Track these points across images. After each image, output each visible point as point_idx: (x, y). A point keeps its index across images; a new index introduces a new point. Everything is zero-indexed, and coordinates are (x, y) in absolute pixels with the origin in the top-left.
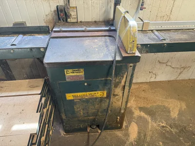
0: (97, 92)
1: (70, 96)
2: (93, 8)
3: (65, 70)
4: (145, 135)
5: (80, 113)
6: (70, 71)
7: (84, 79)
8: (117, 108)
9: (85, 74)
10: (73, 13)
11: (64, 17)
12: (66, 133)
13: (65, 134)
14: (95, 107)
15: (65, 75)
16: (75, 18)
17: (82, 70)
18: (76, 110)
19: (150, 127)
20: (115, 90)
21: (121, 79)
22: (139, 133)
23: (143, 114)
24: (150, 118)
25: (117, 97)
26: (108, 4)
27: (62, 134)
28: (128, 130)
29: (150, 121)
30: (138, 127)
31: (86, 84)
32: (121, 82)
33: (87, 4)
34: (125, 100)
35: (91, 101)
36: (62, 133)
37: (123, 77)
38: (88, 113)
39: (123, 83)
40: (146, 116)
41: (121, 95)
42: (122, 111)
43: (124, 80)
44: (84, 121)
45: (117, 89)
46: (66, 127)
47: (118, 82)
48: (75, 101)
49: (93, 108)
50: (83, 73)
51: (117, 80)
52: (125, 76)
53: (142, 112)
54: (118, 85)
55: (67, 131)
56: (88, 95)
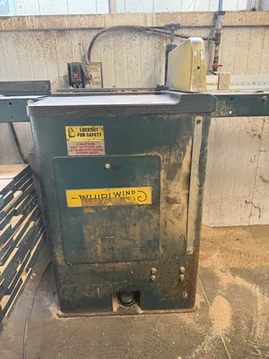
0: (130, 189)
1: (74, 198)
2: (130, 71)
3: (67, 128)
4: (250, 323)
5: (96, 250)
6: (77, 129)
7: (103, 153)
8: (177, 238)
9: (105, 140)
10: (95, 74)
11: (80, 80)
12: (63, 310)
13: (60, 313)
14: (127, 233)
15: (66, 140)
16: (97, 83)
17: (100, 129)
18: (87, 239)
19: (260, 307)
20: (171, 188)
21: (180, 155)
22: (235, 318)
23: (239, 281)
24: (257, 289)
25: (176, 206)
26: (155, 65)
27: (55, 316)
28: (207, 311)
29: (259, 294)
30: (232, 307)
31: (108, 166)
32: (180, 165)
33: (120, 64)
34: (192, 215)
35: (119, 213)
36: (55, 311)
37: (185, 151)
38: (113, 249)
39: (185, 168)
40: (248, 285)
41: (184, 200)
42: (190, 249)
43: (187, 158)
44: (104, 276)
45: (174, 183)
46: (64, 290)
47: (175, 164)
48: (86, 211)
49: (125, 235)
50: (103, 137)
51: (173, 160)
52: (188, 149)
53: (238, 278)
54: (175, 172)
55: (66, 307)
56: (112, 196)
